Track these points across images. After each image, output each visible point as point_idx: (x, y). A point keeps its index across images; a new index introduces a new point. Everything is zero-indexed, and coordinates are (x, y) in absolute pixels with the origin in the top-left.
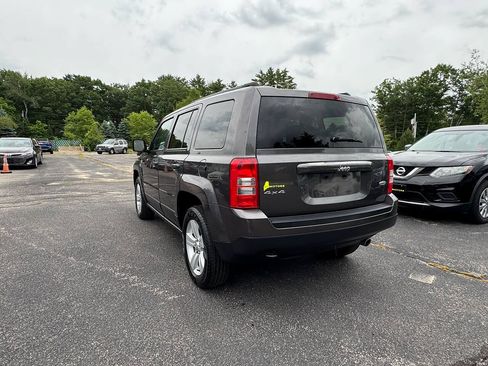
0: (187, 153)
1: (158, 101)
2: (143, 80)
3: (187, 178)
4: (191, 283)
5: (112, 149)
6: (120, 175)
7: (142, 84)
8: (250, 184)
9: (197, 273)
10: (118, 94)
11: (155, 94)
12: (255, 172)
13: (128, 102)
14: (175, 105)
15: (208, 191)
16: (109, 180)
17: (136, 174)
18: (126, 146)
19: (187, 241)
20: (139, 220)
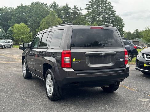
0: (47, 48)
1: (31, 17)
2: (22, 5)
3: (47, 58)
4: (48, 99)
5: (4, 45)
6: (11, 60)
7: (21, 7)
8: (68, 59)
9: (50, 95)
10: (7, 13)
11: (29, 13)
12: (70, 55)
13: (13, 17)
14: (41, 20)
15: (54, 62)
16: (6, 62)
17: (23, 58)
18: (12, 43)
19: (47, 83)
20: (24, 79)
